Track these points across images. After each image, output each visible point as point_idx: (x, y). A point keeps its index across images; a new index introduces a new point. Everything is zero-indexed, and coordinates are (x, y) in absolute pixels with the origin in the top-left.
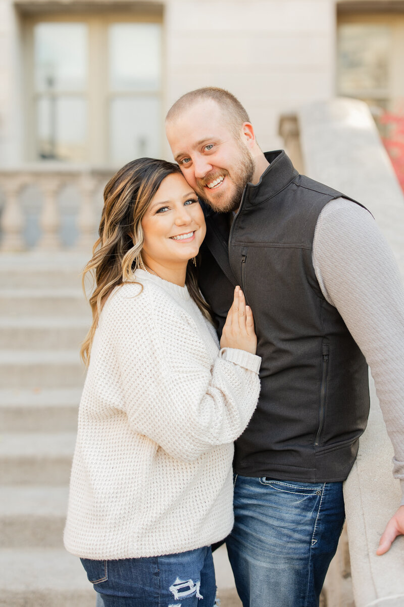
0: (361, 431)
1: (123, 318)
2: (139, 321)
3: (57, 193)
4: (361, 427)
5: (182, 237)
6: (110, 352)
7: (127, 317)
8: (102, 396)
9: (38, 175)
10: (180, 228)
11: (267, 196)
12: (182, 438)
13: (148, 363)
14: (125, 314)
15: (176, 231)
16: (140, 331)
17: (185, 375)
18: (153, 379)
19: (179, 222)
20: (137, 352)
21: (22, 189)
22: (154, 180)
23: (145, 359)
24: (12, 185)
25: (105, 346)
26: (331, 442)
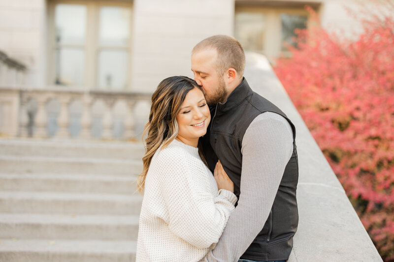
0: (294, 233)
1: (167, 166)
2: (178, 167)
3: (68, 104)
4: (293, 230)
5: (197, 125)
6: (159, 185)
7: (170, 165)
8: (151, 210)
9: (58, 93)
10: (196, 121)
11: (231, 107)
12: (205, 230)
13: (184, 191)
14: (168, 164)
15: (194, 122)
16: (179, 173)
17: (204, 197)
18: (187, 199)
19: (195, 117)
20: (178, 185)
21: (48, 101)
22: (182, 94)
23: (183, 188)
24: (42, 98)
25: (156, 182)
26: (276, 239)
